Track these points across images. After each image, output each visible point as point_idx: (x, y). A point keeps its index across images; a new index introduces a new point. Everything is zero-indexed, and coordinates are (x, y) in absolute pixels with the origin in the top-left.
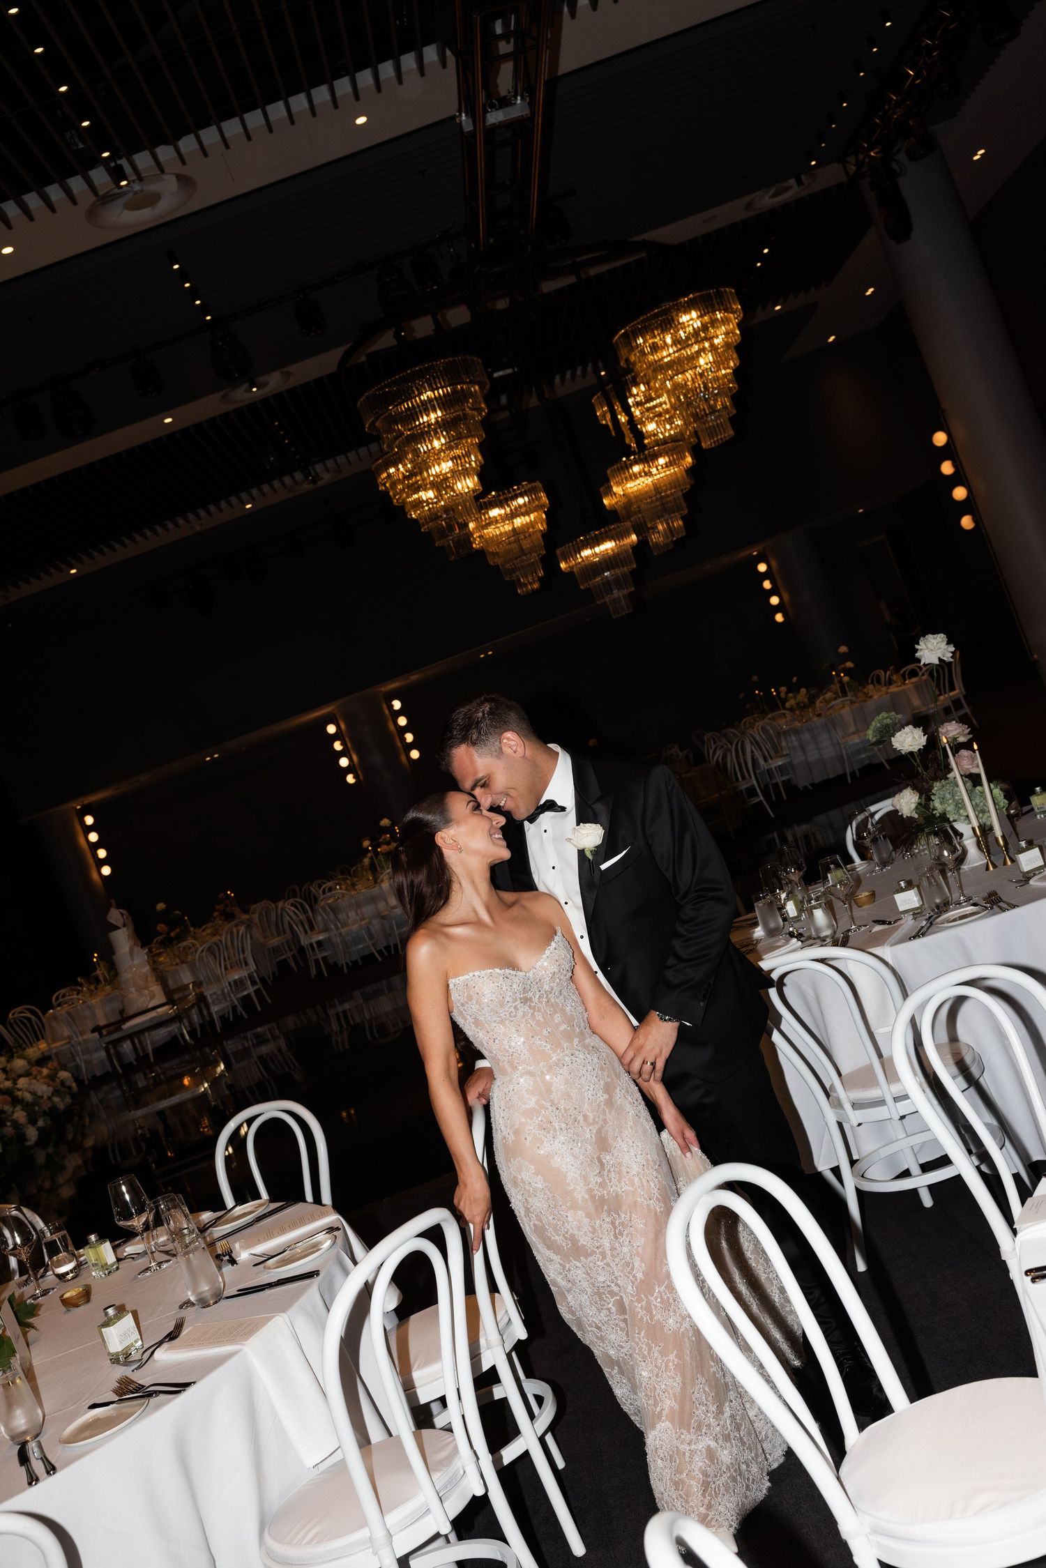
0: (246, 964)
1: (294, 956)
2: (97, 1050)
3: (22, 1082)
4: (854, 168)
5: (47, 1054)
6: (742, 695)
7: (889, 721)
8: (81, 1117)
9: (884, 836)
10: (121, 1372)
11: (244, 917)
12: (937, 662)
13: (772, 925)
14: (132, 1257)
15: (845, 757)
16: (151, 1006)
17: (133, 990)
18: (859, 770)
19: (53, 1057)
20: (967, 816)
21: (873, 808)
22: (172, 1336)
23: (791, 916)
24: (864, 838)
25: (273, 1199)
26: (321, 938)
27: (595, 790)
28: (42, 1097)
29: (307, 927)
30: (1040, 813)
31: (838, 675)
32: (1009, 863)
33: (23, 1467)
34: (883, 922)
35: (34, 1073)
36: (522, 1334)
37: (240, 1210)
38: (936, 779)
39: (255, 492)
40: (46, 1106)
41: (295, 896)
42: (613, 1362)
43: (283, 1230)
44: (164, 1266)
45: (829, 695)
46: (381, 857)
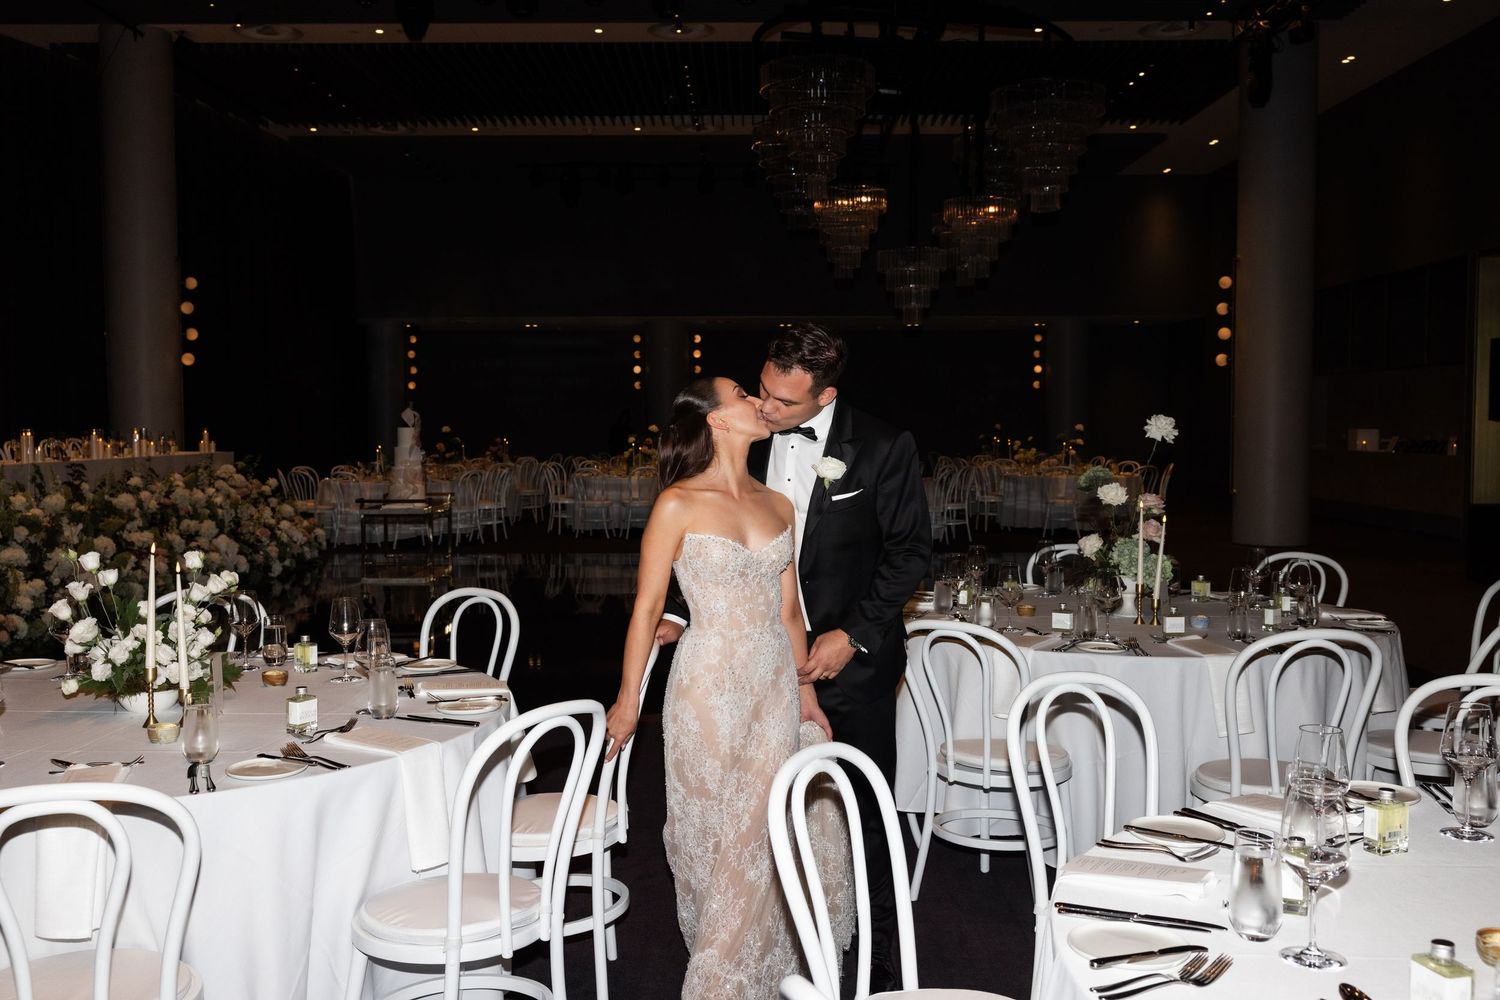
0: (499, 500)
1: (539, 509)
2: (354, 523)
3: (285, 524)
4: (1241, 30)
5: (310, 512)
6: (981, 436)
7: (1101, 474)
8: (321, 572)
9: (1061, 570)
10: (292, 739)
11: (510, 463)
12: (1159, 439)
13: (943, 604)
14: (330, 665)
15: (1048, 516)
16: (411, 498)
17: (401, 480)
18: (1055, 530)
19: (316, 516)
20: (1136, 574)
21: (1057, 547)
22: (343, 730)
23: (960, 603)
24: (1044, 565)
25: (459, 661)
26: (567, 502)
27: (848, 433)
28: (295, 543)
29: (559, 489)
30: (1195, 598)
31: (1067, 446)
32: (1155, 624)
33: (189, 780)
34: (1036, 632)
35: (297, 521)
36: (623, 839)
37: (430, 661)
38: (1122, 535)
39: (647, 118)
40: (296, 551)
41: (558, 460)
42: (689, 888)
43: (460, 686)
44: (354, 681)
45: (1054, 461)
46: (639, 455)
